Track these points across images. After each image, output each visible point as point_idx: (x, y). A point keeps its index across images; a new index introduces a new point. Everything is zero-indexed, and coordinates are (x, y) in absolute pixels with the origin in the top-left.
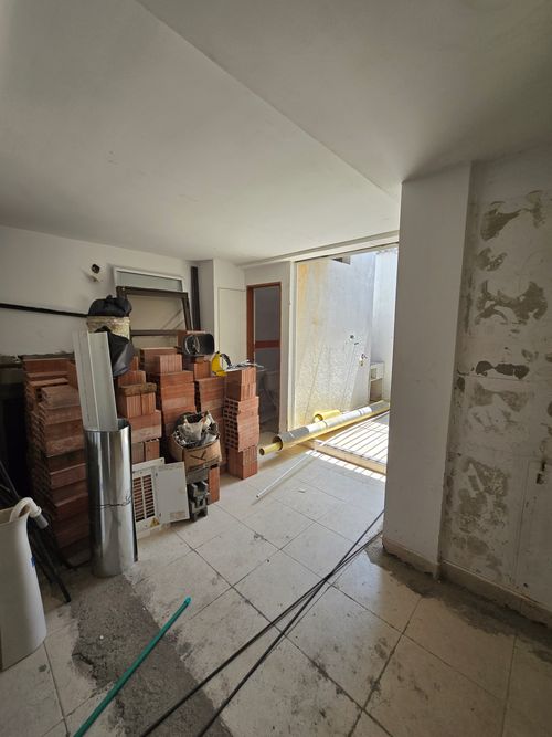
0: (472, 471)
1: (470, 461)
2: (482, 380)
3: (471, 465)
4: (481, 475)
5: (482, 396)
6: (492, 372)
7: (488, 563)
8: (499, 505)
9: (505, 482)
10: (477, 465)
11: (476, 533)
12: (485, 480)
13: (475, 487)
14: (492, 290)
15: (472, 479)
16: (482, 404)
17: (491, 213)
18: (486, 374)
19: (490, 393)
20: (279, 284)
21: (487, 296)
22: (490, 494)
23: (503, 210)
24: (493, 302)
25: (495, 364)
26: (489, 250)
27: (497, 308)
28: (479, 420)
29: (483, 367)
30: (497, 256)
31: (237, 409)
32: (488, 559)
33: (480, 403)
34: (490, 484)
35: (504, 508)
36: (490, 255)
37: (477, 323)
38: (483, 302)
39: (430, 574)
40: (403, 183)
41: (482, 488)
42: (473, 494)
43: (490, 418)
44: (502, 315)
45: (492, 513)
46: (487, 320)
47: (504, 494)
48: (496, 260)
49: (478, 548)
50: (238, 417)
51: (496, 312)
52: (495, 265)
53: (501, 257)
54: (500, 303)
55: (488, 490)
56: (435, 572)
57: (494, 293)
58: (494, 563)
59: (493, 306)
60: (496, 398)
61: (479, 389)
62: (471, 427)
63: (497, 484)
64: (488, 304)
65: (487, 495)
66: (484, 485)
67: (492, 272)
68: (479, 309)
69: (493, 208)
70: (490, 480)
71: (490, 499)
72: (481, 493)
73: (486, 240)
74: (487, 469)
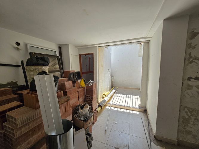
0: (186, 110)
1: (185, 107)
2: (189, 82)
3: (186, 108)
4: (189, 111)
5: (190, 87)
6: (192, 80)
7: (192, 137)
8: (195, 119)
9: (198, 112)
10: (188, 108)
11: (188, 129)
12: (191, 112)
13: (187, 115)
14: (193, 55)
15: (186, 112)
16: (189, 90)
17: (192, 32)
18: (191, 81)
19: (192, 86)
20: (92, 54)
21: (191, 57)
22: (193, 116)
23: (196, 31)
24: (193, 59)
25: (194, 77)
26: (191, 43)
27: (194, 61)
28: (188, 94)
29: (190, 79)
30: (194, 45)
31: (92, 99)
32: (192, 136)
33: (189, 89)
34: (193, 113)
35: (197, 120)
36: (192, 45)
37: (188, 65)
38: (189, 58)
39: (174, 144)
40: (163, 20)
41: (190, 114)
42: (187, 117)
43: (192, 93)
44: (196, 63)
45: (193, 122)
46: (191, 65)
47: (198, 116)
48: (194, 46)
49: (189, 133)
50: (93, 101)
51: (194, 62)
52: (194, 48)
53: (195, 45)
54: (195, 59)
55: (192, 115)
56: (176, 143)
57: (193, 56)
58: (195, 137)
59: (193, 60)
60: (194, 88)
61: (188, 85)
62: (185, 97)
63: (195, 113)
64: (191, 59)
65: (192, 117)
66: (191, 114)
67: (192, 50)
68: (188, 61)
69: (193, 30)
70: (193, 112)
71: (193, 118)
72: (190, 116)
73: (190, 40)
74: (191, 109)
